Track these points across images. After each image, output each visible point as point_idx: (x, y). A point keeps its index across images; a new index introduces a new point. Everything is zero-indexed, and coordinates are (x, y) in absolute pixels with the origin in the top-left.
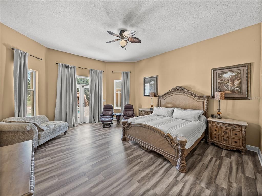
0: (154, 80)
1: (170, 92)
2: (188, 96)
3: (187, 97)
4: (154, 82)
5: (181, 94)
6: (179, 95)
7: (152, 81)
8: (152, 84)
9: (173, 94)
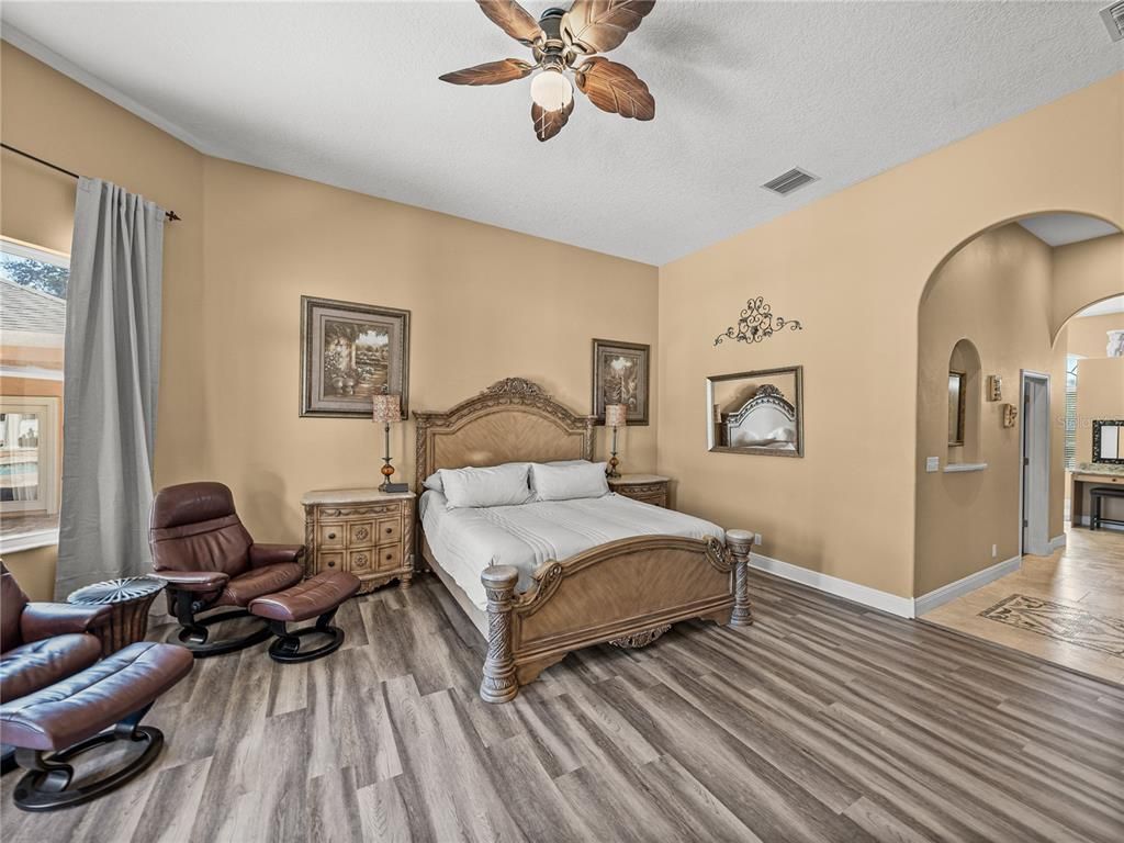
0: (382, 330)
1: (482, 400)
2: (545, 418)
3: (541, 420)
4: (383, 340)
5: (523, 408)
6: (515, 414)
7: (372, 333)
8: (369, 349)
9: (495, 409)
